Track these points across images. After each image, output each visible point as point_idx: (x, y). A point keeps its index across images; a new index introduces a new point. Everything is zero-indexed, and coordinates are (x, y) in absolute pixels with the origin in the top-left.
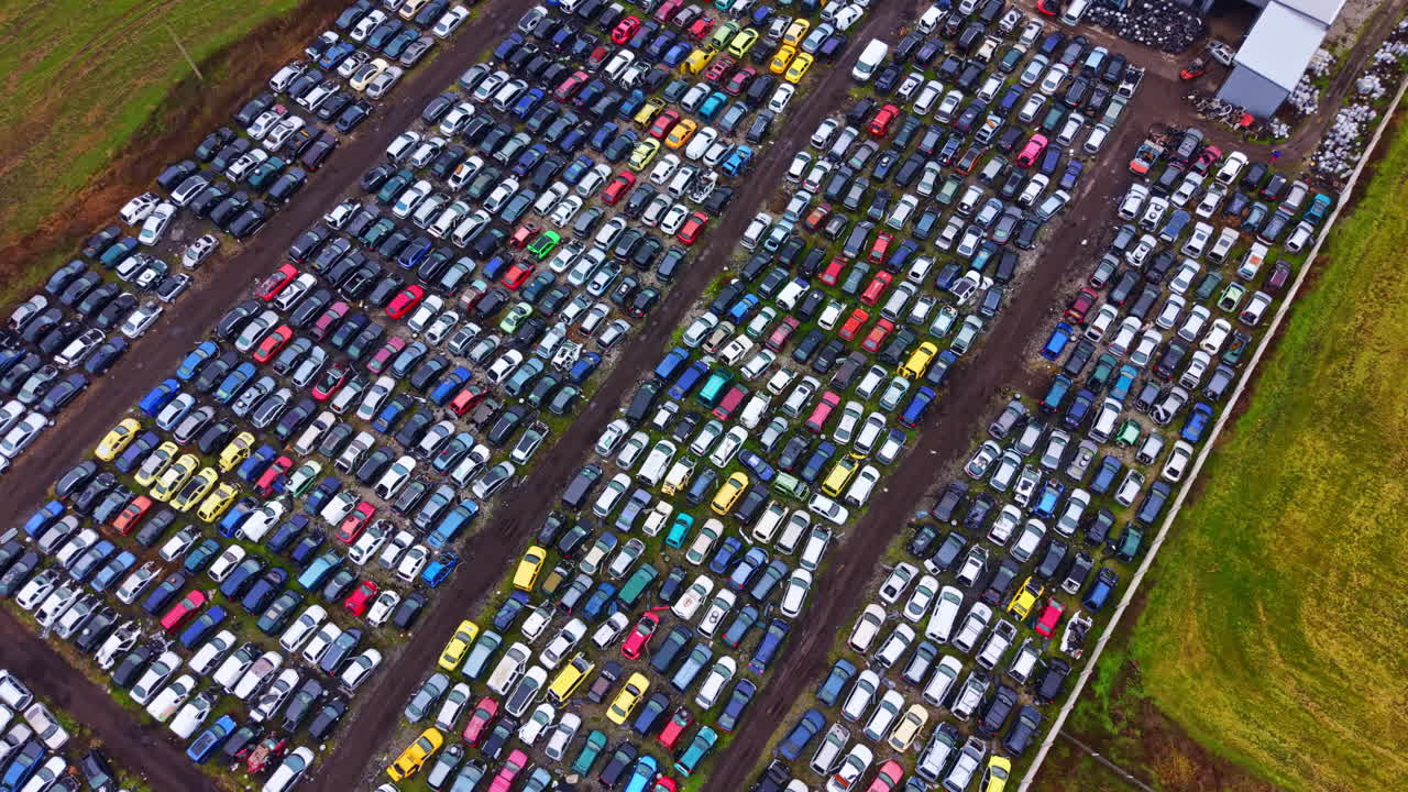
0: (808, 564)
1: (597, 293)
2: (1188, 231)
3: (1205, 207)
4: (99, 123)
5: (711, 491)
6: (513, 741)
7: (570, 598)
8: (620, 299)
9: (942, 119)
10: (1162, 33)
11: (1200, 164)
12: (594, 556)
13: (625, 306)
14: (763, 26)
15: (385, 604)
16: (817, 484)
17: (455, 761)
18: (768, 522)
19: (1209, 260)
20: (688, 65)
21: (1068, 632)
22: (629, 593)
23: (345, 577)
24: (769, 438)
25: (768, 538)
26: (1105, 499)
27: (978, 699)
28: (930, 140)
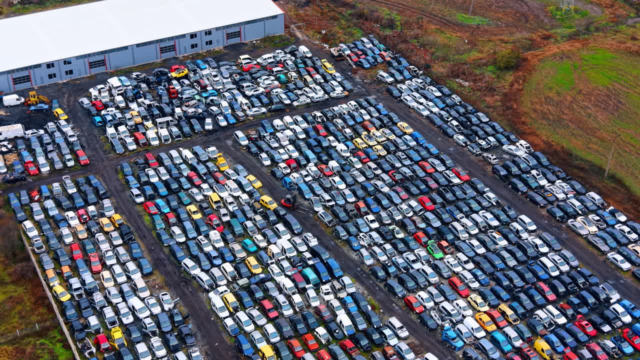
5: (259, 260)
6: (205, 182)
7: (247, 208)
15: (284, 168)
17: (211, 170)
22: (234, 222)
23: (304, 162)
27: (95, 299)
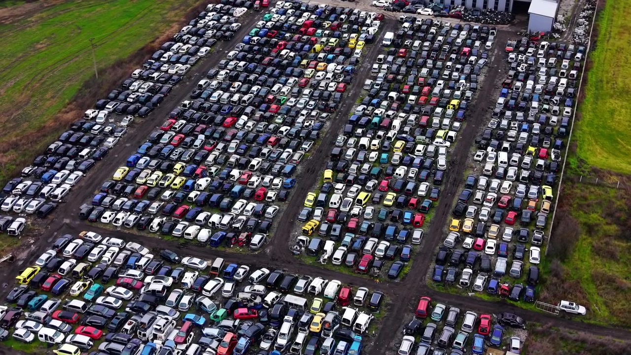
0: (442, 154)
1: (312, 108)
2: (537, 60)
3: (540, 54)
4: (53, 97)
5: (392, 144)
6: (349, 215)
7: (350, 178)
8: (323, 107)
9: (426, 49)
10: (498, 19)
11: (531, 45)
12: (354, 167)
13: (326, 109)
14: (339, 37)
16: (433, 137)
17: (328, 224)
18: (420, 147)
19: (549, 67)
20: (315, 49)
21: (552, 154)
24: (407, 129)
25: (423, 152)
26: (545, 124)
27: (529, 173)
28: (424, 53)
